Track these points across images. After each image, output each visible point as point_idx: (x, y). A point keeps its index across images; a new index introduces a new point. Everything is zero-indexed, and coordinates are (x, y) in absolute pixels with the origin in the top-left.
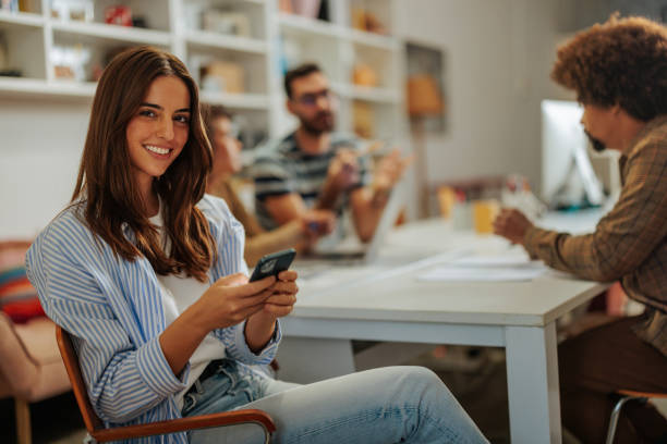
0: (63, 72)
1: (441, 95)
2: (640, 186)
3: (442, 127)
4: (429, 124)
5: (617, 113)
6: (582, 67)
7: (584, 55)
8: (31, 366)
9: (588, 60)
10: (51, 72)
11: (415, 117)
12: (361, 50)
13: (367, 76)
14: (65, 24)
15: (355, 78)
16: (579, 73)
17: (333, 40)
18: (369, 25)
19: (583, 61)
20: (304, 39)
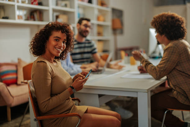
0: (20, 17)
1: (122, 23)
2: (166, 58)
3: (122, 32)
4: (118, 32)
5: (164, 37)
6: (158, 24)
7: (159, 21)
8: (11, 97)
9: (159, 22)
10: (17, 17)
11: (114, 30)
12: (100, 11)
13: (102, 18)
14: (20, 4)
15: (98, 19)
16: (157, 25)
17: (93, 8)
18: (102, 4)
19: (158, 22)
20: (84, 8)
